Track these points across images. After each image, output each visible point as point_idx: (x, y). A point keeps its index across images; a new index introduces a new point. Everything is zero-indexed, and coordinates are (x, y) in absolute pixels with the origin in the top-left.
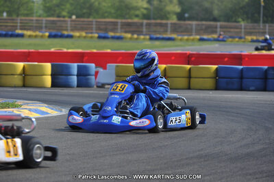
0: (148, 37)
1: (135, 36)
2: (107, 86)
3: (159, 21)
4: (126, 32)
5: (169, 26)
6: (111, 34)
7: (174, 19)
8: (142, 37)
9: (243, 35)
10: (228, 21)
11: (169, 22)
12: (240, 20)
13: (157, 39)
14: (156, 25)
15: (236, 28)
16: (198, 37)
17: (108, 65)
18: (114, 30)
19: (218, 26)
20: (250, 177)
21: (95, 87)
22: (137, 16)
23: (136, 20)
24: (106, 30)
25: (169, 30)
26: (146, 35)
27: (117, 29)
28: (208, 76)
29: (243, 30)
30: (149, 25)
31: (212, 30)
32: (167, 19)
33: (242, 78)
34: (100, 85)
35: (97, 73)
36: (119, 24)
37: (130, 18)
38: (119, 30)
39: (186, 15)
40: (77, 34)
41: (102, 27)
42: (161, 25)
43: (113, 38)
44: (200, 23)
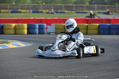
0: (75, 12)
1: (70, 12)
2: (51, 34)
3: (80, 5)
4: (66, 10)
5: (85, 7)
6: (60, 11)
7: (88, 4)
8: (73, 12)
9: (117, 10)
10: (111, 5)
11: (85, 5)
12: (116, 4)
13: (80, 13)
14: (79, 6)
15: (114, 7)
16: (97, 12)
17: (52, 24)
18: (61, 9)
19: (106, 7)
20: (101, 72)
21: (46, 34)
22: (71, 3)
23: (71, 5)
24: (58, 9)
25: (85, 8)
26: (75, 11)
27: (62, 9)
28: (96, 28)
29: (117, 8)
30: (76, 7)
31: (104, 8)
32: (85, 4)
33: (110, 29)
34: (48, 33)
35: (47, 28)
36: (63, 6)
37: (69, 4)
38: (63, 9)
39: (93, 2)
40: (44, 11)
41: (56, 8)
42: (82, 7)
43: (60, 12)
44: (99, 5)
